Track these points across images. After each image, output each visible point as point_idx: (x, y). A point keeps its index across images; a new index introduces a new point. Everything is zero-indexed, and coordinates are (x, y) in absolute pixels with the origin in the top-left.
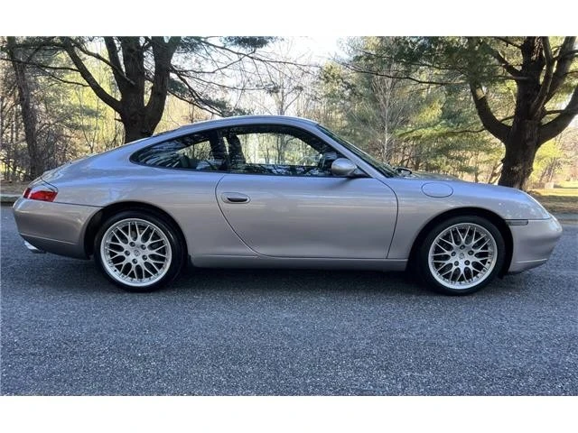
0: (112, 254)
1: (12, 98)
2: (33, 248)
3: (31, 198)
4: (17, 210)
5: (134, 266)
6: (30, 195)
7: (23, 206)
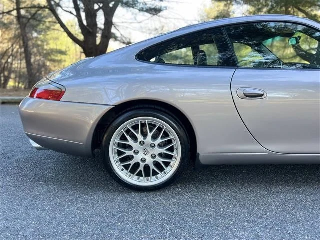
0: (120, 153)
1: (19, 44)
2: (38, 146)
3: (37, 98)
4: (23, 109)
5: (142, 165)
6: (36, 96)
7: (29, 105)
